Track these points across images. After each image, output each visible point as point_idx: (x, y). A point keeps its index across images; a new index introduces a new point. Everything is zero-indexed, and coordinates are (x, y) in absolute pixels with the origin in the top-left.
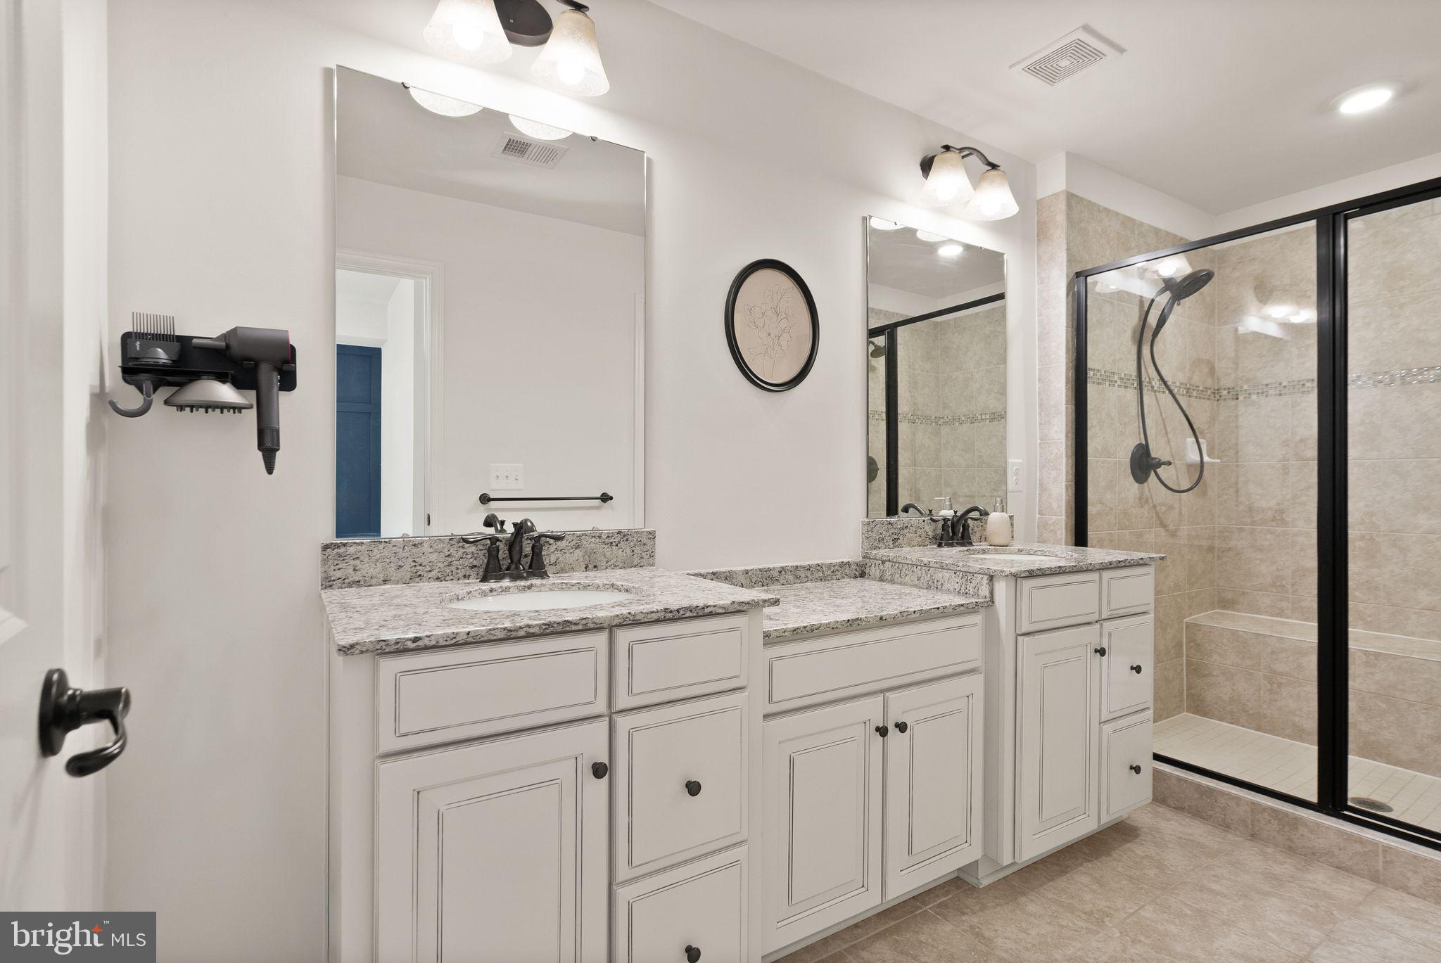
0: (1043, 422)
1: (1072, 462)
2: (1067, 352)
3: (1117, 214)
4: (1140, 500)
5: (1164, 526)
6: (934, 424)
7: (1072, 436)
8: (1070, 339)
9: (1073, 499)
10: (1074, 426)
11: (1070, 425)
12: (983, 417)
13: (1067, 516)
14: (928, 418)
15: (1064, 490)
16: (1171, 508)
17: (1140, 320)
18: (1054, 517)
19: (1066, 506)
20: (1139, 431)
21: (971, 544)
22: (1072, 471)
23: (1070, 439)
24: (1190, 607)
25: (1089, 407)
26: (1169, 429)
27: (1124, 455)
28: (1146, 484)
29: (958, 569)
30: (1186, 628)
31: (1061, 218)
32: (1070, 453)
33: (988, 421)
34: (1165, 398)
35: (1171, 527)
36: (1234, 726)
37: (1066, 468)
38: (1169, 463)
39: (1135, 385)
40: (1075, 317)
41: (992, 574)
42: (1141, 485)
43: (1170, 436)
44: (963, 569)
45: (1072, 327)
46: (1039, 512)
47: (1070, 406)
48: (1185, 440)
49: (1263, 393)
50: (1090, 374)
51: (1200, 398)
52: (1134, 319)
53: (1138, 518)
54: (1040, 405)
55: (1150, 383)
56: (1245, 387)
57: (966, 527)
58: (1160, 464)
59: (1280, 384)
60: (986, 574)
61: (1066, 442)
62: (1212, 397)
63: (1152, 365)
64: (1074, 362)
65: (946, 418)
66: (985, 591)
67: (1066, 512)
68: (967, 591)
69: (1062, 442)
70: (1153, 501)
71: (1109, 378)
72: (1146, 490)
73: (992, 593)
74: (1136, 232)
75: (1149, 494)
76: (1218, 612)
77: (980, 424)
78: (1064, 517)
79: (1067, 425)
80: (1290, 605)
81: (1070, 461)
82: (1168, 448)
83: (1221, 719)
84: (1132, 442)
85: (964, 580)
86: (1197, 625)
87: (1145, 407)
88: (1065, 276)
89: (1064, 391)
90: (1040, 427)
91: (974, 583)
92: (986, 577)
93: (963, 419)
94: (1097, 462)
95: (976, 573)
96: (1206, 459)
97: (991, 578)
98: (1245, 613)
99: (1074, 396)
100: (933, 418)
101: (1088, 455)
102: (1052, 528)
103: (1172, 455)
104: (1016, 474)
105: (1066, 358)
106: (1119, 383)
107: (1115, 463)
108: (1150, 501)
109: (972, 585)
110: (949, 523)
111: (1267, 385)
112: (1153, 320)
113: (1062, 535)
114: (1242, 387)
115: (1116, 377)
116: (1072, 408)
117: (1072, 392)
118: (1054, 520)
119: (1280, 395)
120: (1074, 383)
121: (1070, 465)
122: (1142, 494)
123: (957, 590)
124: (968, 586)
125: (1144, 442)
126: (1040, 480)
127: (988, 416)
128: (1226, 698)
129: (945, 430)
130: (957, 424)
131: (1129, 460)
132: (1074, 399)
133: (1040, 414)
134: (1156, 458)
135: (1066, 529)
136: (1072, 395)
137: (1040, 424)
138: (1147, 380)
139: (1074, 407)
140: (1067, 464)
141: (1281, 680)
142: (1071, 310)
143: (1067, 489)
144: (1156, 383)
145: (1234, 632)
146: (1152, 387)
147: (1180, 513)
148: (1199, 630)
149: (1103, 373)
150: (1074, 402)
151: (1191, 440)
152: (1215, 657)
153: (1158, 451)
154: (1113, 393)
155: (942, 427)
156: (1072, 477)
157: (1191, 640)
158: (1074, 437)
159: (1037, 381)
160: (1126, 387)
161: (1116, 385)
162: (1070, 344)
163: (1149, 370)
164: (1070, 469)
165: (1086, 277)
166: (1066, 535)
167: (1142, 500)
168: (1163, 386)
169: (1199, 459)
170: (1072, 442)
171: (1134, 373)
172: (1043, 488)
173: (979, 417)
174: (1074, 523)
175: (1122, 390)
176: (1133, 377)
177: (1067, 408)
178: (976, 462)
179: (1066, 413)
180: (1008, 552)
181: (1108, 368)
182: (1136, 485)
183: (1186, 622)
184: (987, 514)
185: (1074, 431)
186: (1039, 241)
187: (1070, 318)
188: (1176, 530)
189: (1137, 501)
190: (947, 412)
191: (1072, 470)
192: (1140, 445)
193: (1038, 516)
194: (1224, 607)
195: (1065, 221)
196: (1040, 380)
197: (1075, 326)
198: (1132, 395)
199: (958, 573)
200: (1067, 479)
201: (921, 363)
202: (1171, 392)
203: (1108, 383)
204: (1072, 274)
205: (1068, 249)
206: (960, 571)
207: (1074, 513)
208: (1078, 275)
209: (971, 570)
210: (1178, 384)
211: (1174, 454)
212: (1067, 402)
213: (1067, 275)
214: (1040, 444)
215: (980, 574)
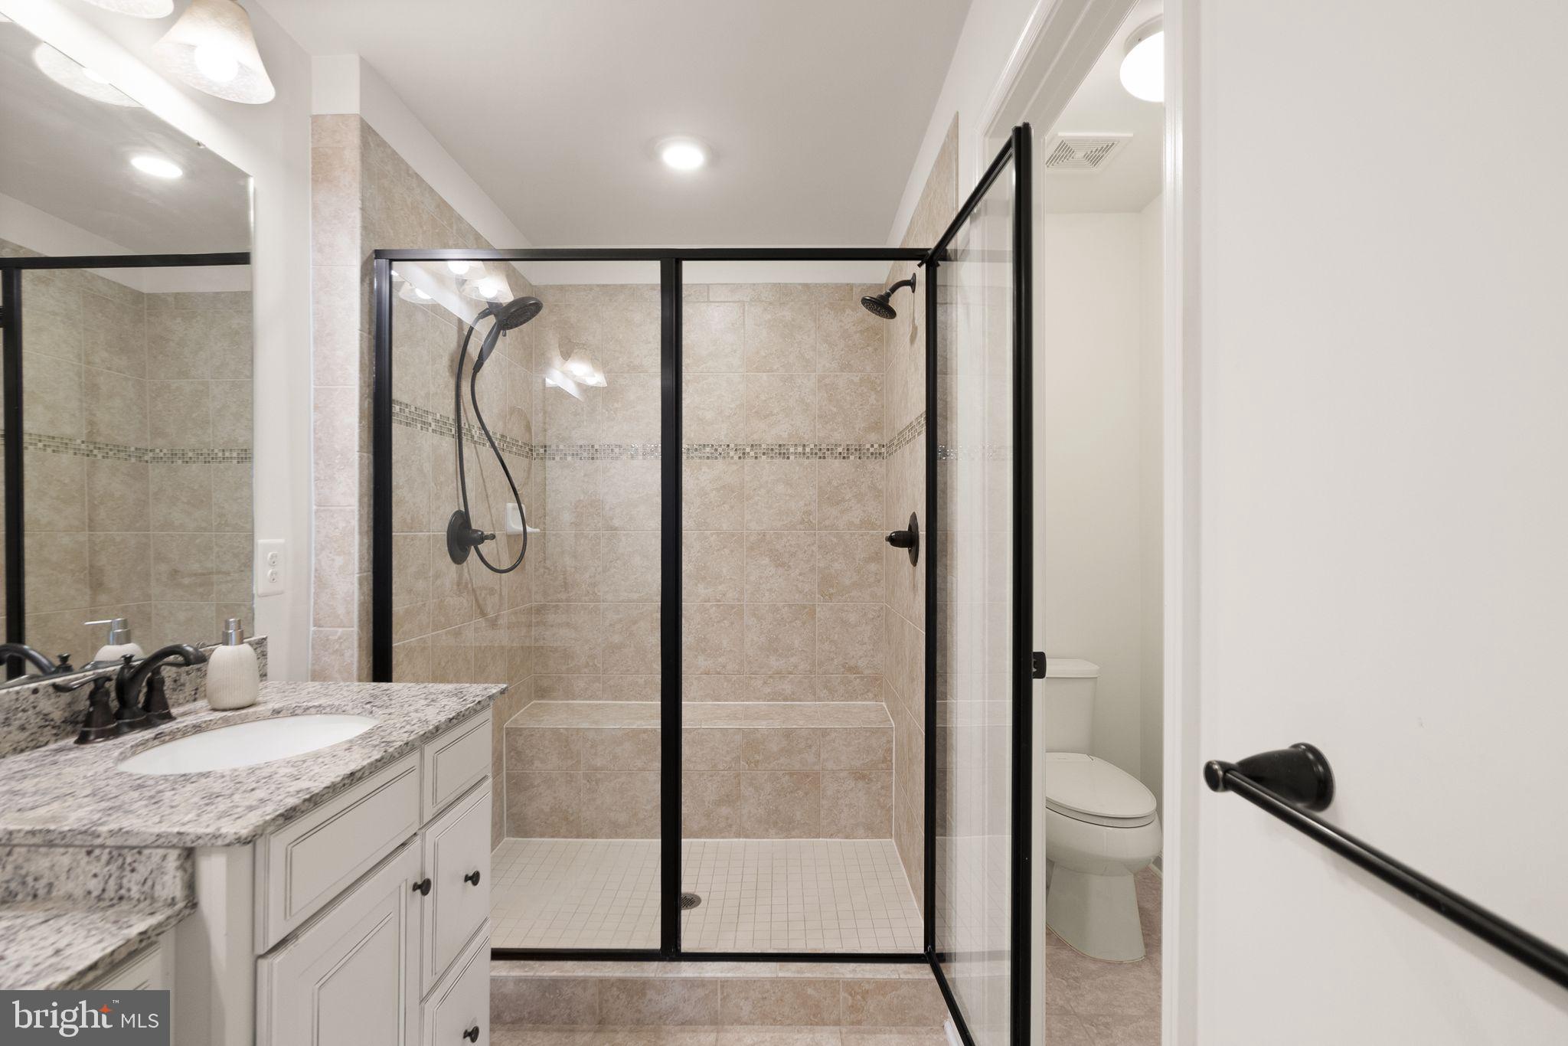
0: (322, 478)
1: (368, 541)
2: (362, 370)
3: (431, 190)
4: (458, 586)
5: (483, 614)
6: (133, 460)
7: (368, 500)
8: (366, 351)
9: (370, 600)
10: (372, 486)
11: (365, 484)
12: (227, 454)
13: (361, 627)
14: (119, 449)
15: (356, 585)
16: (492, 592)
17: (459, 346)
18: (340, 630)
19: (359, 611)
20: (458, 494)
21: (169, 717)
22: (369, 556)
23: (366, 506)
24: (510, 707)
25: (394, 457)
26: (490, 492)
27: (439, 527)
28: (465, 564)
29: (98, 841)
30: (507, 734)
31: (352, 156)
32: (365, 528)
33: (235, 462)
34: (487, 451)
35: (492, 615)
36: (556, 839)
37: (360, 551)
38: (493, 537)
39: (453, 432)
40: (374, 318)
41: (189, 845)
42: (459, 566)
43: (491, 499)
44: (111, 842)
45: (370, 333)
46: (314, 623)
47: (365, 454)
48: (505, 505)
49: (577, 454)
50: (396, 408)
51: (519, 455)
52: (452, 343)
53: (456, 610)
54: (317, 449)
55: (470, 431)
56: (561, 447)
57: (155, 687)
58: (483, 538)
59: (593, 446)
60: (174, 847)
61: (359, 510)
62: (530, 455)
63: (472, 406)
64: (372, 387)
65: (157, 451)
66: (171, 885)
67: (360, 621)
68: (123, 892)
69: (353, 511)
70: (472, 585)
71: (420, 419)
72: (466, 570)
73: (191, 887)
74: (455, 228)
75: (468, 576)
76: (536, 704)
77: (222, 466)
78: (356, 629)
79: (361, 483)
80: (601, 685)
81: (365, 541)
82: (489, 517)
83: (542, 836)
84: (449, 510)
85: (113, 867)
86: (517, 729)
87: (465, 462)
88: (359, 250)
89: (357, 431)
90: (316, 485)
91: (143, 871)
92: (173, 854)
93: (190, 454)
94: (405, 538)
95: (146, 847)
96: (529, 529)
97: (189, 854)
98: (562, 700)
99: (372, 439)
100: (133, 449)
101: (394, 529)
102: (337, 646)
103: (493, 524)
104: (273, 564)
105: (360, 378)
106: (433, 426)
107: (429, 537)
108: (470, 586)
109: (137, 877)
110: (111, 686)
111: (581, 446)
112: (473, 350)
113: (352, 656)
114: (557, 446)
115: (430, 419)
116: (369, 457)
117: (369, 432)
118: (339, 634)
119: (593, 459)
120: (371, 419)
121: (366, 546)
122: (460, 576)
123: (95, 893)
124: (125, 881)
125: (463, 509)
126: (316, 570)
127: (235, 455)
128: (547, 809)
129: (156, 472)
130: (180, 462)
131: (446, 533)
132: (372, 444)
133: (317, 463)
134: (477, 531)
135: (360, 646)
136: (368, 438)
137: (317, 479)
138: (467, 426)
139: (371, 457)
140: (361, 545)
141: (599, 776)
142: (368, 306)
143: (360, 584)
144: (476, 432)
145: (555, 731)
146: (472, 437)
147: (501, 595)
148: (521, 735)
149: (413, 409)
150: (371, 448)
151: (512, 505)
152: (537, 763)
153: (479, 522)
154: (426, 440)
155: (150, 465)
156: (368, 565)
157: (512, 748)
158: (372, 502)
159: (312, 410)
160: (442, 433)
161: (430, 429)
162: (367, 358)
163: (469, 414)
164: (365, 551)
165: (391, 261)
166: (360, 657)
167: (461, 586)
168: (484, 436)
169: (522, 529)
170: (368, 511)
171: (452, 416)
172: (321, 583)
173: (220, 454)
174: (371, 634)
175: (437, 436)
176: (451, 421)
177: (361, 458)
178: (215, 524)
179: (360, 464)
180: (253, 718)
181: (419, 403)
182: (454, 566)
183: (507, 728)
184: (202, 659)
185: (372, 493)
186: (315, 181)
187: (367, 317)
188: (497, 618)
189: (455, 587)
190: (160, 442)
191: (368, 553)
192: (458, 514)
193: (312, 629)
194: (542, 697)
195: (359, 162)
196: (316, 408)
197: (374, 333)
198: (448, 444)
199: (97, 852)
200: (360, 569)
201: (105, 355)
202: (493, 445)
203: (419, 426)
204: (369, 252)
205: (363, 209)
206: (103, 846)
207: (372, 620)
208: (378, 254)
209: (133, 841)
210: (498, 436)
211: (494, 522)
212: (361, 447)
213: (362, 248)
214: (317, 512)
215: (158, 847)
